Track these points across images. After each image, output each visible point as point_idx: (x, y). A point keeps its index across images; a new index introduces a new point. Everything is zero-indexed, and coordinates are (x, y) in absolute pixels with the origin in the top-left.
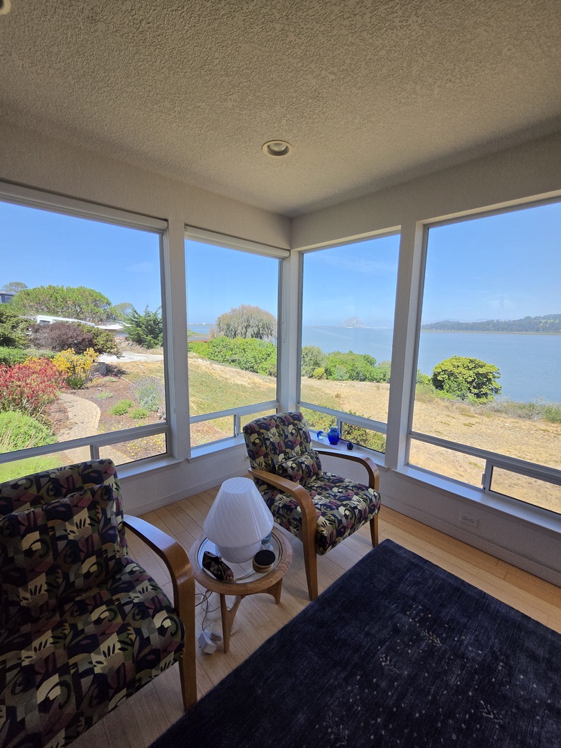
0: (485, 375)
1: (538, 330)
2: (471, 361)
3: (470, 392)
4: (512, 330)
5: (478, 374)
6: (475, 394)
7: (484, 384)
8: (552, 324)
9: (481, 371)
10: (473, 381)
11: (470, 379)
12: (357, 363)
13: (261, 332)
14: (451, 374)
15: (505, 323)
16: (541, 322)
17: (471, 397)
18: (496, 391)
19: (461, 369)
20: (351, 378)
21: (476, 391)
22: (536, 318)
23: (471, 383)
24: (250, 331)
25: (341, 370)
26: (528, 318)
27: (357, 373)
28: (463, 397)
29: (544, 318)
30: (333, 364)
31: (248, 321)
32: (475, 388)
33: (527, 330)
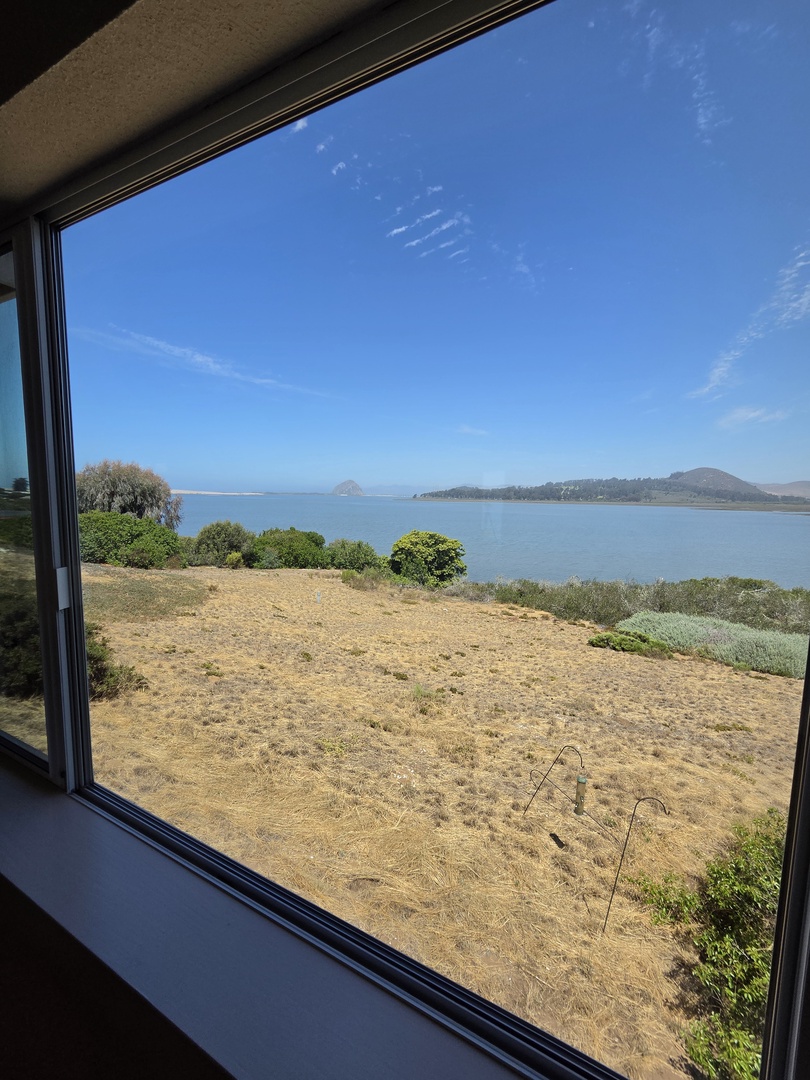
0: (446, 552)
1: (559, 499)
2: (432, 537)
3: (432, 574)
4: (534, 499)
5: (438, 551)
6: (438, 576)
7: (446, 563)
8: (573, 491)
9: (442, 547)
10: (434, 560)
11: (430, 559)
12: (296, 544)
13: (139, 502)
14: (409, 553)
15: (527, 490)
16: (562, 489)
17: (432, 580)
18: (461, 571)
19: (419, 547)
20: (288, 564)
21: (438, 572)
22: (558, 484)
23: (432, 563)
24: (118, 501)
25: (272, 553)
26: (549, 484)
27: (295, 558)
28: (423, 582)
29: (565, 484)
30: (262, 547)
31: (114, 484)
32: (437, 569)
33: (548, 499)
